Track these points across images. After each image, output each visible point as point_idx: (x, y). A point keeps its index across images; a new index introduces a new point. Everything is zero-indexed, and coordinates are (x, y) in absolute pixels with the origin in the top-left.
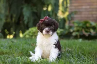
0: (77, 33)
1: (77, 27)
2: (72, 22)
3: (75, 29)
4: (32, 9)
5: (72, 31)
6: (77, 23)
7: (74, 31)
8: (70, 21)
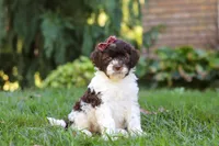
0: (166, 75)
1: (166, 61)
2: (153, 49)
3: (162, 66)
4: (62, 23)
5: (154, 69)
6: (165, 52)
7: (159, 71)
8: (148, 47)
